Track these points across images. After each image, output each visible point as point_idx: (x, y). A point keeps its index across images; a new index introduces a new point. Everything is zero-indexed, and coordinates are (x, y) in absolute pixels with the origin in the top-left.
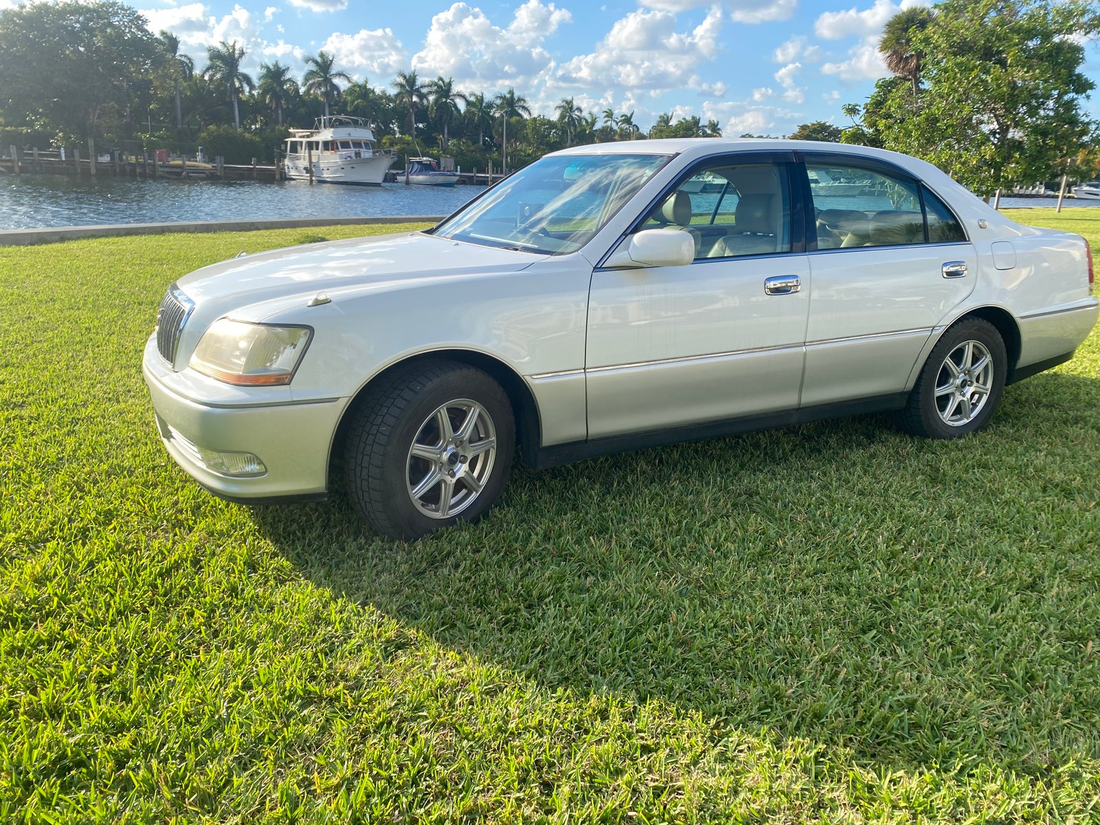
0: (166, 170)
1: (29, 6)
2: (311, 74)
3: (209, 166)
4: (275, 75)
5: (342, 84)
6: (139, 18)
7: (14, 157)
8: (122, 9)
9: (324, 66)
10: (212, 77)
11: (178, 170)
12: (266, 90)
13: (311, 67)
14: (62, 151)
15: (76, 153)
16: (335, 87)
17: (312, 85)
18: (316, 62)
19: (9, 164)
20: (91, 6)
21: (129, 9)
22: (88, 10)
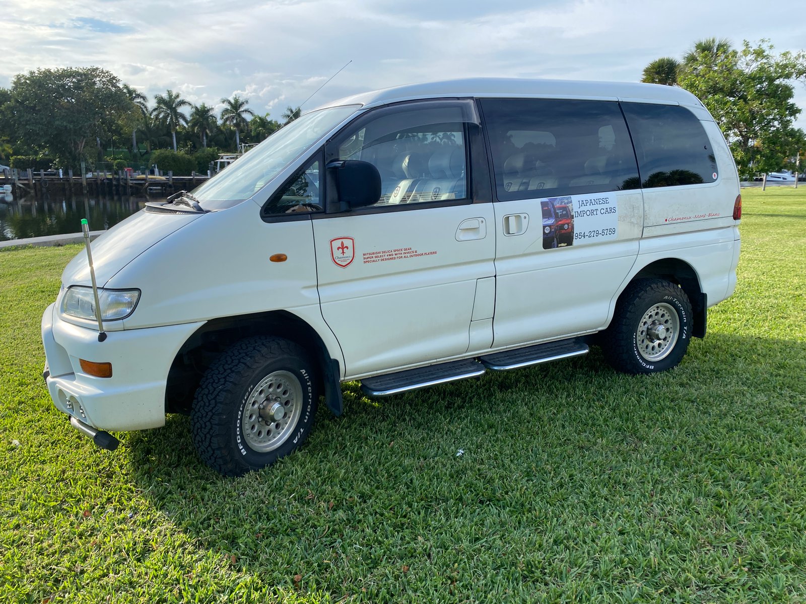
0: (135, 182)
1: (37, 72)
2: (226, 111)
3: (164, 178)
4: (202, 114)
5: (248, 117)
6: (114, 78)
7: (30, 177)
8: (102, 72)
9: (236, 106)
10: (157, 116)
11: (143, 182)
12: (195, 123)
13: (226, 106)
14: (61, 171)
15: (71, 173)
16: (244, 120)
17: (227, 119)
18: (230, 103)
19: (26, 182)
20: (80, 71)
21: (107, 72)
22: (77, 74)
